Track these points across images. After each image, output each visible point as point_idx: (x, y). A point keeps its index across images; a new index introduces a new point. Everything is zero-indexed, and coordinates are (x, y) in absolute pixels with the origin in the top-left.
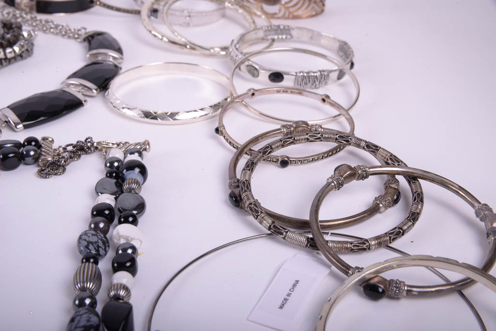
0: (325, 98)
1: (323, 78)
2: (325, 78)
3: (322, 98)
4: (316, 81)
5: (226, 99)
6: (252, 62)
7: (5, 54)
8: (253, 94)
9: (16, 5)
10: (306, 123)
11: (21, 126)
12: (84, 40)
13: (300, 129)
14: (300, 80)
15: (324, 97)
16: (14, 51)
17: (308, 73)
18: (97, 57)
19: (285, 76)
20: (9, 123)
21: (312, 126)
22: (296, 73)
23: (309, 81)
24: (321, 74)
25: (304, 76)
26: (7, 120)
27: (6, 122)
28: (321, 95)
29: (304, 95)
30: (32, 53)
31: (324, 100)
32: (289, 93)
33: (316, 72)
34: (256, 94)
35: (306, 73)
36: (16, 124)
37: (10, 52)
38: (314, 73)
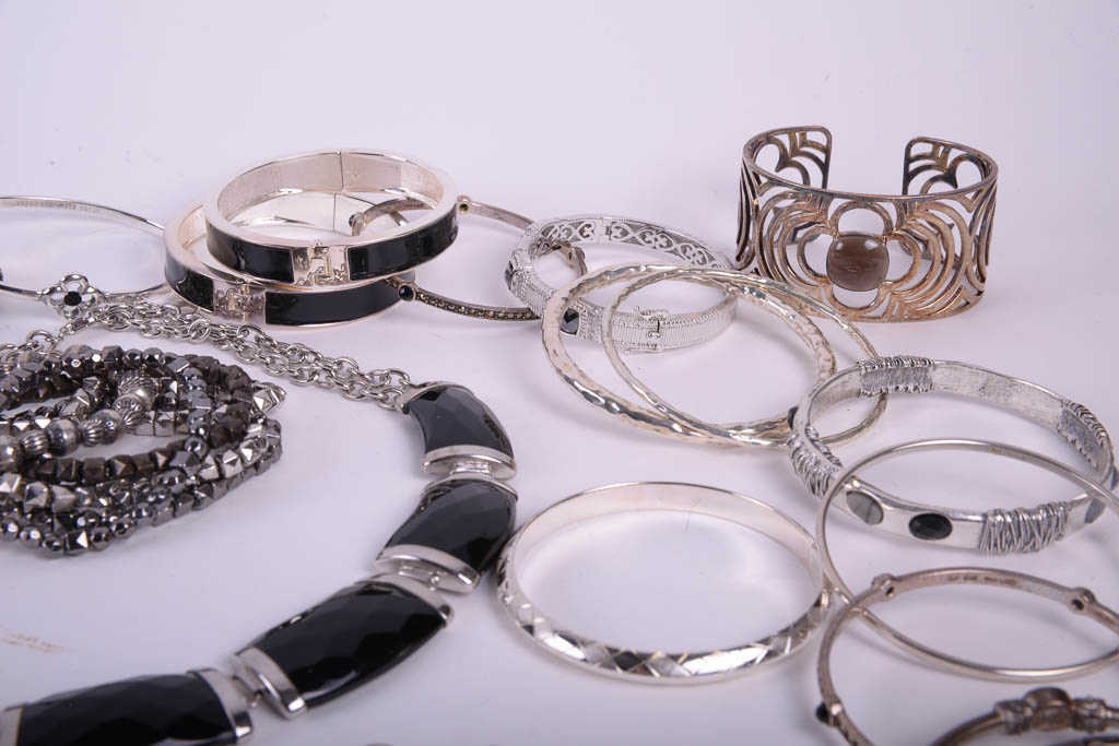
0: (1080, 599)
1: (1054, 522)
2: (1057, 526)
3: (1072, 598)
4: (1036, 533)
5: (818, 604)
6: (860, 481)
7: (220, 469)
8: (890, 590)
9: (215, 303)
10: (1060, 694)
11: (297, 704)
12: (406, 410)
13: (1048, 713)
14: (995, 533)
15: (1077, 596)
16: (242, 458)
17: (1016, 513)
18: (452, 467)
19: (954, 523)
20: (265, 694)
21: (1079, 702)
22: (985, 516)
23: (1019, 535)
24: (1049, 516)
25: (1005, 522)
26: (262, 687)
27: (260, 692)
28: (1070, 590)
29: (1020, 588)
30: (280, 452)
31: (1078, 605)
32: (981, 583)
33: (1036, 511)
34: (895, 591)
35: (1010, 514)
36: (286, 698)
37: (233, 463)
38: (1029, 513)
